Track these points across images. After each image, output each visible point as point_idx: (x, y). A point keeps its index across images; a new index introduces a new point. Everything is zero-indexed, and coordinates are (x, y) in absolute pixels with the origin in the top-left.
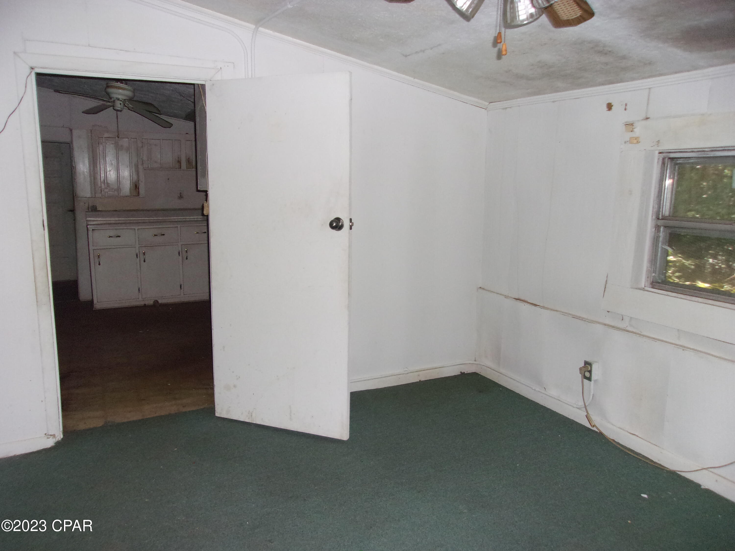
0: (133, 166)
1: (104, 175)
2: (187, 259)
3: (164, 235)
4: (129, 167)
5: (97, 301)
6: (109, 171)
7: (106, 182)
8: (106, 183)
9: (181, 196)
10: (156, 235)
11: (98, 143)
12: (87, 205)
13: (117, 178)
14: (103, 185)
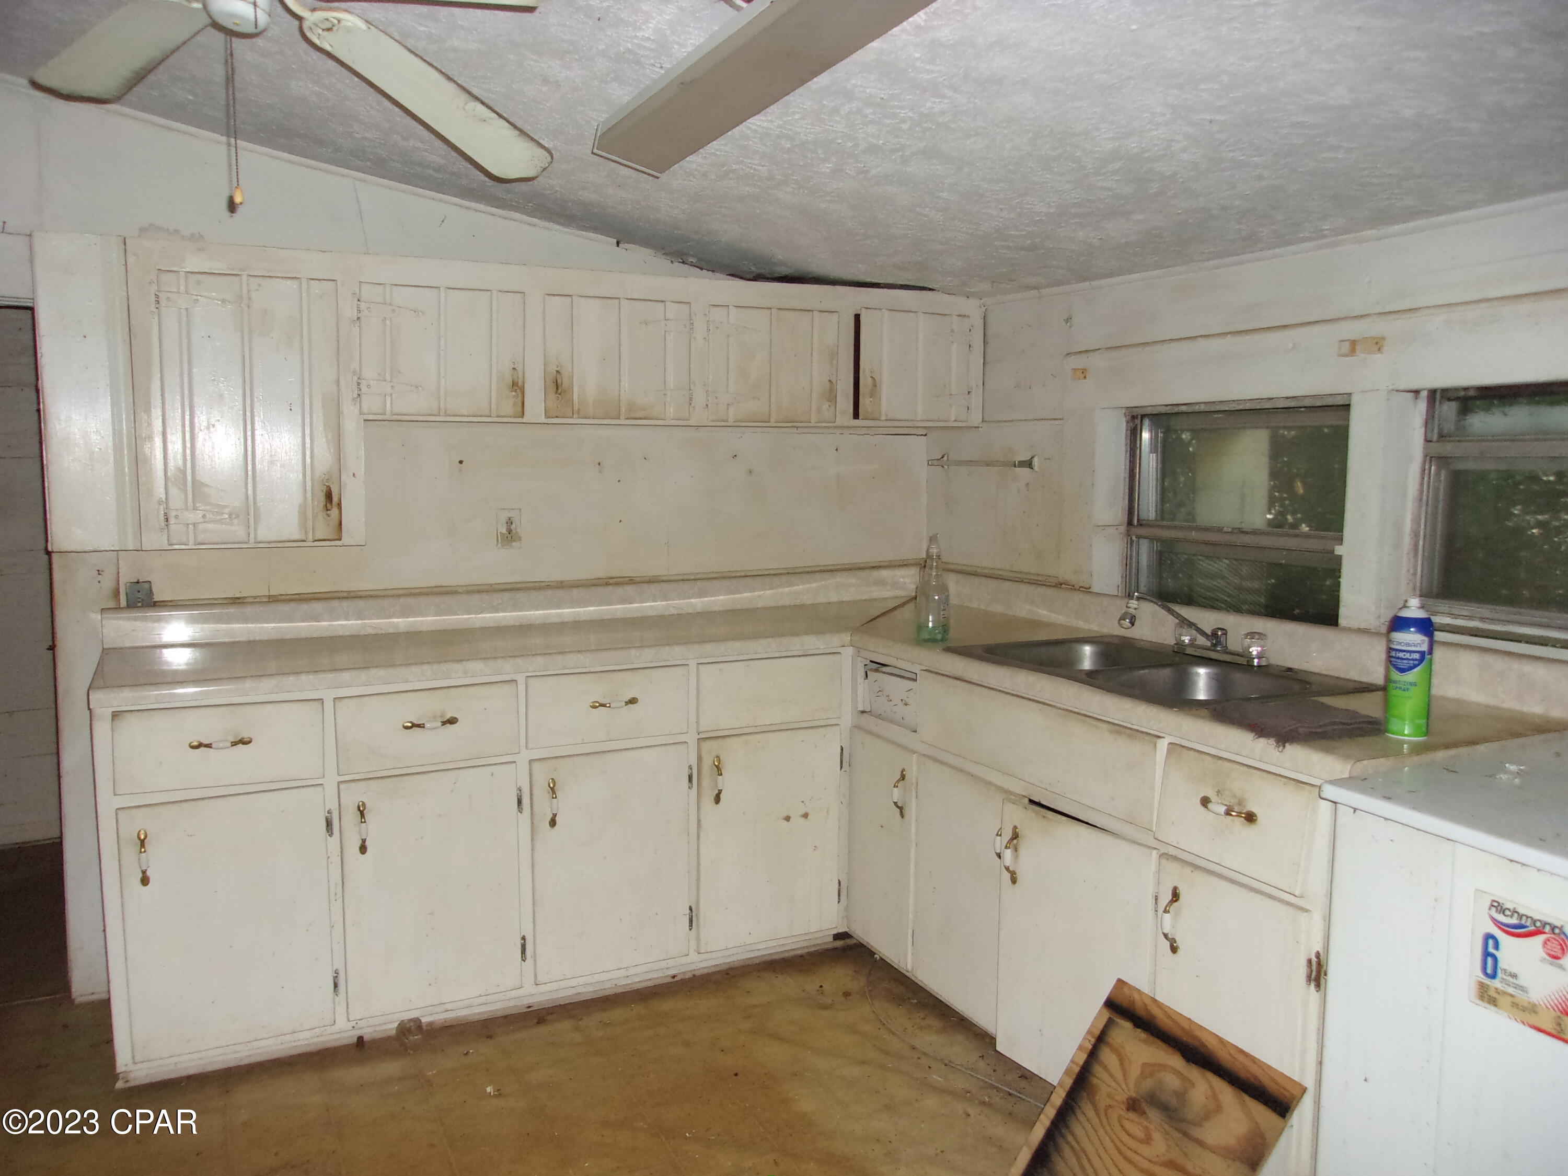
0: (318, 404)
1: (179, 446)
2: (553, 823)
3: (452, 721)
4: (297, 408)
5: (133, 1058)
6: (208, 428)
7: (189, 478)
8: (189, 484)
9: (510, 531)
10: (419, 726)
11: (153, 298)
12: (108, 582)
13: (241, 459)
14: (174, 492)
